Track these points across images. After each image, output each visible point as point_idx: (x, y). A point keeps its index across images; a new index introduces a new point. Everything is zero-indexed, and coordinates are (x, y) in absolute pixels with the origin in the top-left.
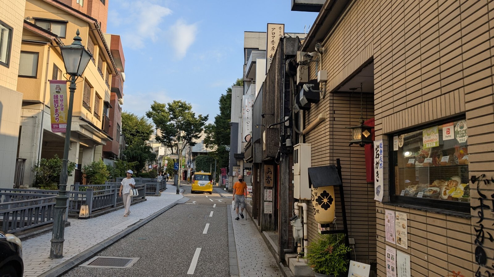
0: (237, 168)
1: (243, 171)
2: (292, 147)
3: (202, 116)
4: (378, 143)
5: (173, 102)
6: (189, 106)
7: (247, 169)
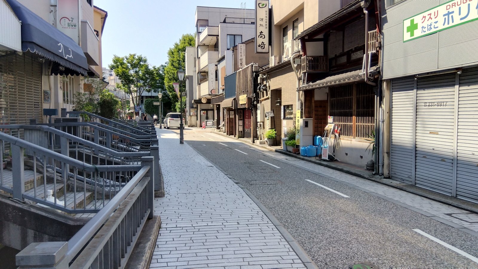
0: (194, 110)
1: (200, 112)
2: (256, 105)
3: (156, 67)
4: (282, 107)
5: (129, 55)
6: (145, 59)
7: (203, 110)
